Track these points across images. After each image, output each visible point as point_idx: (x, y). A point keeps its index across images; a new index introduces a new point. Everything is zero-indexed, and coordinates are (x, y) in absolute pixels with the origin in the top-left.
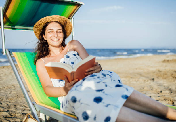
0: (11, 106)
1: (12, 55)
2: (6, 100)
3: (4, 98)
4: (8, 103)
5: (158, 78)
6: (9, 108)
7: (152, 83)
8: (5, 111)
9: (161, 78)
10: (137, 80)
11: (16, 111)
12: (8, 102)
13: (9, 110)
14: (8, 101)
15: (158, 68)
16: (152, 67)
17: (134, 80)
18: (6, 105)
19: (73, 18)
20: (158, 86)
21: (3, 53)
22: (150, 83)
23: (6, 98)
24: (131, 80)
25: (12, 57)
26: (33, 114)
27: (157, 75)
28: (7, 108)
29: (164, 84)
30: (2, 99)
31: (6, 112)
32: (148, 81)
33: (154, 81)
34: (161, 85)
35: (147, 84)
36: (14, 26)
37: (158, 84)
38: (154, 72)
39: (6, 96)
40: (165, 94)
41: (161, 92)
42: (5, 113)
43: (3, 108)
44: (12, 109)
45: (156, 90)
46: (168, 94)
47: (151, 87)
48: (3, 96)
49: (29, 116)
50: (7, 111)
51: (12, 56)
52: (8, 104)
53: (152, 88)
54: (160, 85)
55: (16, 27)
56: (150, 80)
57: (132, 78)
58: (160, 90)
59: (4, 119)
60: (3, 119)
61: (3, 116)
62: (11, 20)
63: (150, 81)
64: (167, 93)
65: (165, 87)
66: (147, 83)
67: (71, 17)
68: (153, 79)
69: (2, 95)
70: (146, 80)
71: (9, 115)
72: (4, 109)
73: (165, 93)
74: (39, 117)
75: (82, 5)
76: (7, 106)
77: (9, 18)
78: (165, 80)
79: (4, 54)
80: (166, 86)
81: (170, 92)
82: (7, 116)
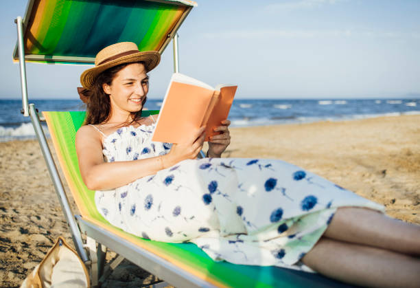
0: (57, 223)
1: (42, 116)
2: (49, 211)
3: (46, 206)
4: (53, 217)
5: (397, 169)
6: (51, 228)
7: (378, 181)
8: (42, 234)
9: (405, 170)
10: (345, 173)
11: (63, 233)
12: (52, 214)
13: (52, 230)
14: (54, 213)
15: (407, 146)
16: (394, 143)
17: (339, 172)
18: (47, 220)
19: (176, 36)
20: (392, 187)
21: (23, 113)
22: (374, 181)
23: (50, 207)
24: (333, 172)
25: (41, 121)
26: (73, 238)
27: (399, 162)
28: (48, 227)
29: (405, 183)
30: (43, 209)
31: (44, 234)
32: (370, 175)
33: (384, 177)
34: (400, 185)
35: (366, 183)
36: (51, 55)
37: (392, 183)
38: (395, 156)
39: (51, 202)
40: (400, 207)
41: (394, 201)
42: (41, 238)
43: (40, 227)
44: (58, 230)
45: (384, 197)
46: (408, 208)
47: (373, 190)
48: (46, 201)
49: (60, 242)
50: (46, 233)
51: (41, 119)
52: (51, 220)
53: (376, 193)
54: (396, 187)
55: (55, 57)
56: (378, 173)
57: (336, 168)
58: (392, 198)
59: (37, 250)
60: (35, 249)
61: (35, 244)
62: (42, 43)
63: (374, 177)
64: (405, 206)
65: (407, 191)
66: (367, 180)
67: (171, 35)
68: (384, 172)
69: (44, 201)
70: (367, 175)
71: (48, 242)
72: (41, 229)
73: (402, 205)
74: (85, 246)
75: (192, 7)
76: (49, 223)
77: (36, 38)
78: (413, 175)
79: (26, 114)
80: (410, 189)
81: (415, 202)
82: (44, 243)
